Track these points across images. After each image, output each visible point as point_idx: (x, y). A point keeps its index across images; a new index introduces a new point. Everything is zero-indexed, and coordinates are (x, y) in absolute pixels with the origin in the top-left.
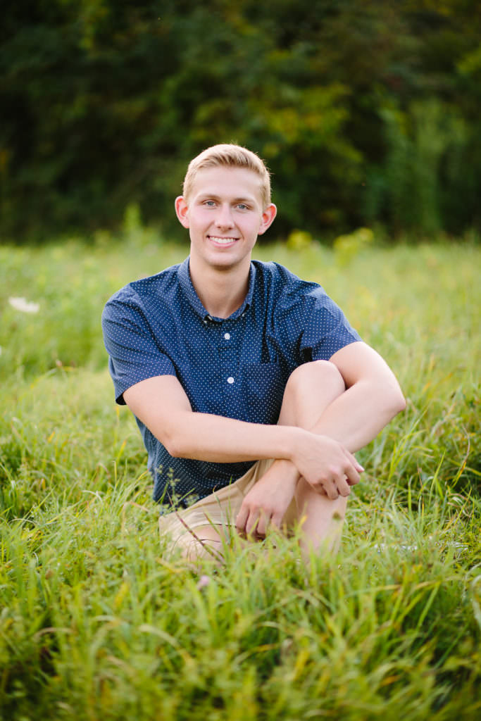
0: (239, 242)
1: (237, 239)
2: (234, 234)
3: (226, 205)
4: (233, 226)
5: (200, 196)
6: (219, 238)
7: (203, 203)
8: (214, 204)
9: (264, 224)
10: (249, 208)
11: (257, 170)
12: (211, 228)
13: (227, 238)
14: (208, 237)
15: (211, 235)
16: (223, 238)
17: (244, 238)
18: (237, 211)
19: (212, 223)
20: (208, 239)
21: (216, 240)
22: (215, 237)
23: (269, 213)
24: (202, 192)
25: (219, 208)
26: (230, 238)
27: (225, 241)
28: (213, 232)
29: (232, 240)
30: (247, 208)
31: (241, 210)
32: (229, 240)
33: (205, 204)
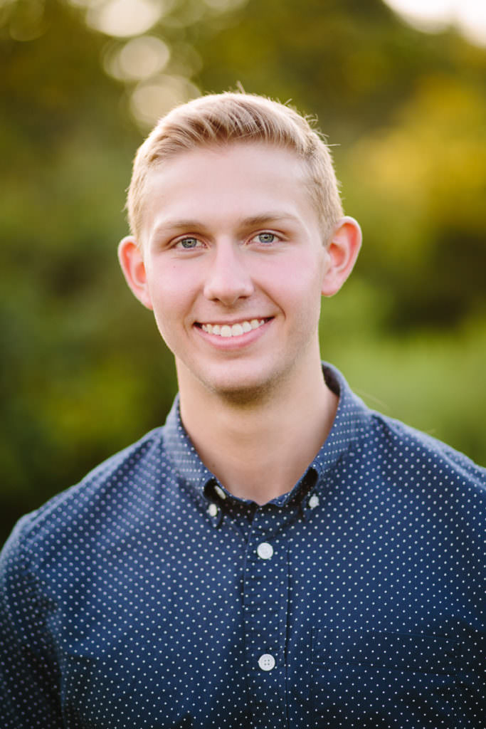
0: (274, 324)
1: (268, 319)
2: (259, 307)
3: (224, 242)
4: (249, 289)
5: (159, 230)
6: (221, 324)
7: (169, 244)
8: (199, 244)
9: (335, 270)
10: (284, 236)
11: (288, 141)
12: (198, 302)
13: (240, 322)
14: (198, 325)
15: (201, 320)
16: (230, 324)
17: (284, 313)
18: (256, 250)
19: (199, 291)
20: (195, 329)
21: (216, 329)
22: (213, 324)
23: (343, 241)
24: (163, 219)
25: (209, 251)
26: (249, 320)
27: (238, 330)
28: (206, 312)
29: (255, 323)
30: (281, 240)
31: (265, 246)
32: (247, 327)
33: (174, 246)
